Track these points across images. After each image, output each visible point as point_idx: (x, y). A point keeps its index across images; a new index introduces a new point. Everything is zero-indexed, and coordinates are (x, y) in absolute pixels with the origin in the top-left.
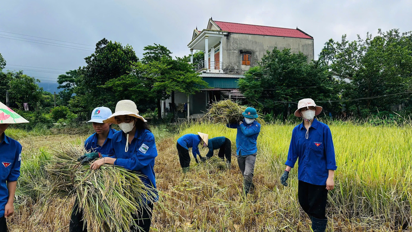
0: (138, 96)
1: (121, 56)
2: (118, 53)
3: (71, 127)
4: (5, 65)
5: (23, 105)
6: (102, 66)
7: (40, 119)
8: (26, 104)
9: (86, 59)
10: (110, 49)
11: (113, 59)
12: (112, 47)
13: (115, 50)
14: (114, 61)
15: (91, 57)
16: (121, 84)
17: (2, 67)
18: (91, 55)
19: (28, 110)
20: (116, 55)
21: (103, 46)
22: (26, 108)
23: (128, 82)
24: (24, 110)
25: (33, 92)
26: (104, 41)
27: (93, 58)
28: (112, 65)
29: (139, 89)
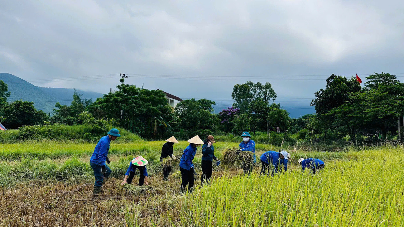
0: (355, 121)
1: (344, 88)
2: (341, 86)
3: (307, 145)
4: (276, 97)
5: (276, 129)
6: (328, 97)
7: (287, 139)
8: (278, 128)
9: (316, 93)
10: (336, 83)
11: (337, 91)
12: (337, 81)
13: (339, 84)
14: (337, 93)
15: (320, 92)
16: (341, 111)
17: (274, 99)
18: (320, 90)
19: (279, 132)
20: (339, 87)
21: (332, 80)
22: (278, 131)
23: (345, 110)
24: (277, 132)
25: (281, 120)
26: (333, 77)
27: (321, 92)
28: (335, 96)
29: (356, 115)
